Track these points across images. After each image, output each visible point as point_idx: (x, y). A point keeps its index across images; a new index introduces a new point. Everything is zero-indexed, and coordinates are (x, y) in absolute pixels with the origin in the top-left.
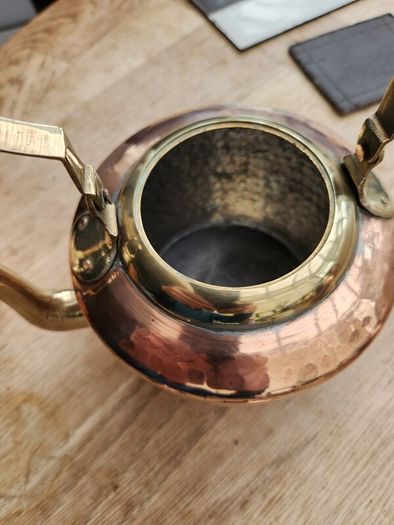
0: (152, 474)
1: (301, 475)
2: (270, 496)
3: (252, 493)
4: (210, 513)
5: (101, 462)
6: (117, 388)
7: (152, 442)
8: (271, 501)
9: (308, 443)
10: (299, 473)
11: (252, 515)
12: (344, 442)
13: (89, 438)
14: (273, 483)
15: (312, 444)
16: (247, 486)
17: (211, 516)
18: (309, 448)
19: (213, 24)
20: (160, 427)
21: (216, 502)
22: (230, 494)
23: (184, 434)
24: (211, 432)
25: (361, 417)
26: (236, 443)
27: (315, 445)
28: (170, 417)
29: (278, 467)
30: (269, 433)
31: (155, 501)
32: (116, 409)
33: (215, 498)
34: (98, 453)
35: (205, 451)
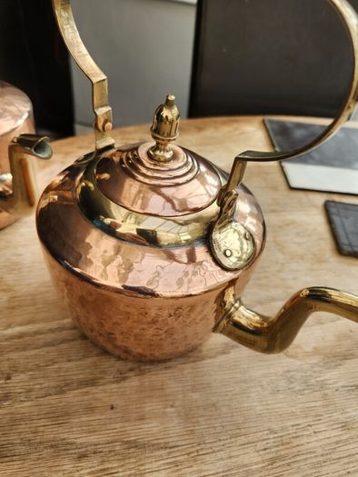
0: (38, 386)
1: (142, 468)
2: (107, 465)
3: (95, 453)
4: (53, 443)
5: (14, 356)
6: (63, 319)
7: (56, 366)
8: (104, 470)
9: (166, 448)
10: (142, 465)
11: (82, 469)
12: (195, 468)
13: (21, 336)
14: (116, 457)
15: (168, 450)
16: (95, 445)
17: (52, 447)
18: (162, 452)
19: (282, 168)
20: (69, 361)
21: (64, 439)
22: (78, 441)
23: (81, 376)
24: (101, 388)
25: (222, 459)
26: (112, 408)
27: (169, 453)
28: (80, 359)
29: (129, 448)
30: (142, 418)
31: (24, 407)
32: (52, 331)
33: (66, 436)
34: (17, 349)
35: (86, 398)
